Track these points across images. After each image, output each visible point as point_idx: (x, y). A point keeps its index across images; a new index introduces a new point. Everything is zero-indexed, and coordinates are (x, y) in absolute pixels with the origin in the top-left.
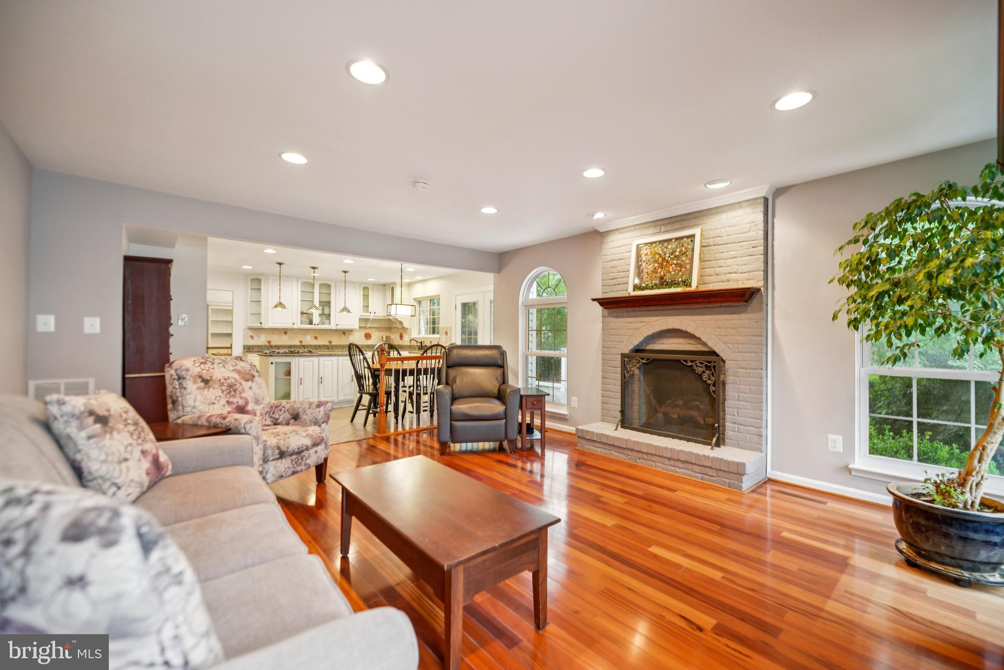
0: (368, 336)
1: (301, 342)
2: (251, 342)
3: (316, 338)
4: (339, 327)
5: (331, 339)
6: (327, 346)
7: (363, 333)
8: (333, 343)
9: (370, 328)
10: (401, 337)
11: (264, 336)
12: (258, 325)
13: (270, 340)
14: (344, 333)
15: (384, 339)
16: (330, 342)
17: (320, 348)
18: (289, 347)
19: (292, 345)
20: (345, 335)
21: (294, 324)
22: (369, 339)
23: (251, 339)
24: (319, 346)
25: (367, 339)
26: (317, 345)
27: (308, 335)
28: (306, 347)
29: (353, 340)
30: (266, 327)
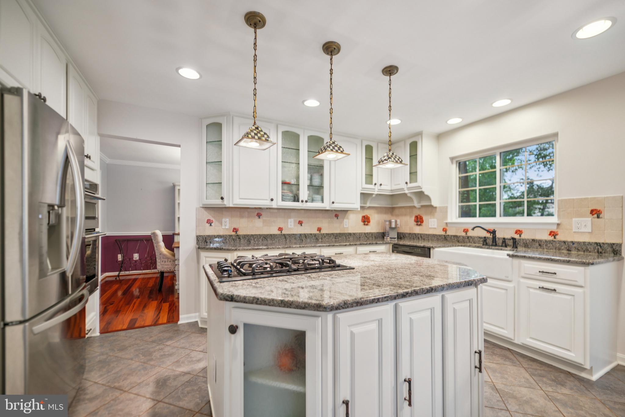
0: (366, 220)
1: (280, 229)
2: (209, 231)
3: (300, 223)
4: (337, 206)
5: (320, 225)
7: (361, 215)
8: (323, 232)
9: (370, 208)
10: (419, 220)
11: (228, 220)
12: (219, 202)
13: (236, 227)
14: (337, 216)
16: (319, 229)
17: (306, 238)
18: (264, 238)
19: (268, 235)
20: (338, 218)
21: (272, 200)
22: (367, 225)
23: (208, 225)
24: (306, 236)
25: (365, 224)
26: (302, 234)
27: (290, 218)
28: (287, 237)
29: (347, 226)
30: (231, 206)
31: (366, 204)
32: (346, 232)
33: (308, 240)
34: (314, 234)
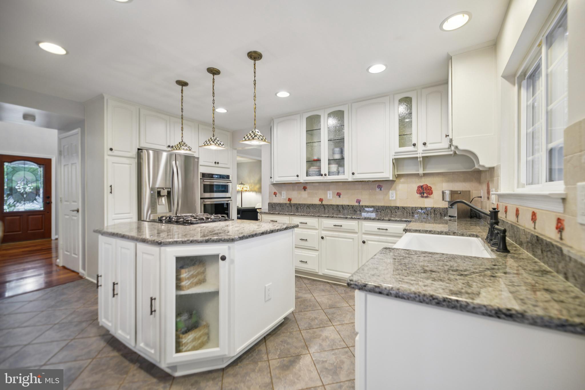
0: (425, 191)
1: (321, 200)
3: (339, 195)
5: (359, 197)
6: (353, 207)
7: (414, 185)
8: (363, 203)
9: (425, 175)
10: (489, 192)
13: (290, 197)
14: (380, 187)
15: (448, 198)
16: (359, 201)
17: (343, 209)
18: (307, 207)
19: (310, 204)
20: (382, 189)
21: (298, 176)
22: (427, 197)
23: (274, 196)
24: (343, 207)
25: (422, 197)
26: (340, 205)
27: (329, 190)
28: (326, 207)
29: (394, 198)
31: (418, 171)
32: (393, 205)
33: (346, 211)
34: (351, 205)
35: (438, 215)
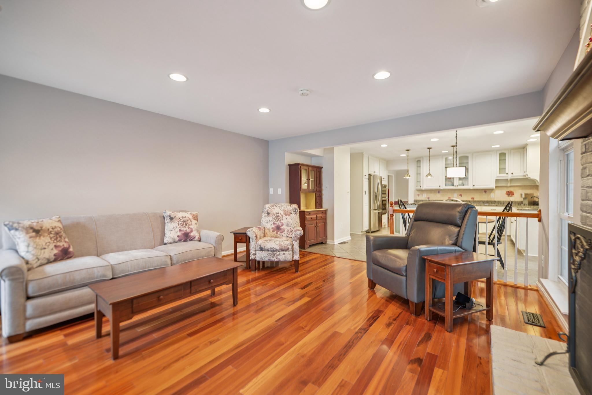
0: (510, 194)
1: (450, 198)
3: (461, 195)
4: (476, 187)
5: (473, 196)
7: (504, 191)
8: (475, 200)
9: (510, 186)
11: (424, 194)
13: (429, 197)
14: (485, 191)
15: (523, 196)
16: (473, 198)
20: (487, 193)
21: (440, 186)
22: (511, 196)
23: (418, 196)
25: (509, 196)
27: (455, 193)
29: (494, 197)
30: (423, 189)
31: (507, 184)
32: (493, 200)
34: (469, 201)
35: (517, 204)
